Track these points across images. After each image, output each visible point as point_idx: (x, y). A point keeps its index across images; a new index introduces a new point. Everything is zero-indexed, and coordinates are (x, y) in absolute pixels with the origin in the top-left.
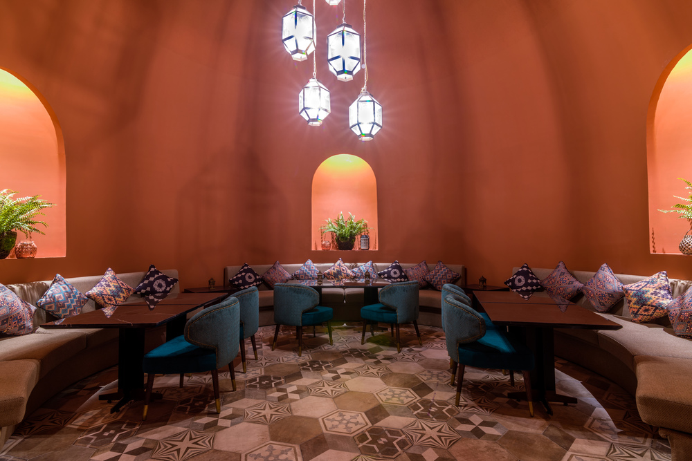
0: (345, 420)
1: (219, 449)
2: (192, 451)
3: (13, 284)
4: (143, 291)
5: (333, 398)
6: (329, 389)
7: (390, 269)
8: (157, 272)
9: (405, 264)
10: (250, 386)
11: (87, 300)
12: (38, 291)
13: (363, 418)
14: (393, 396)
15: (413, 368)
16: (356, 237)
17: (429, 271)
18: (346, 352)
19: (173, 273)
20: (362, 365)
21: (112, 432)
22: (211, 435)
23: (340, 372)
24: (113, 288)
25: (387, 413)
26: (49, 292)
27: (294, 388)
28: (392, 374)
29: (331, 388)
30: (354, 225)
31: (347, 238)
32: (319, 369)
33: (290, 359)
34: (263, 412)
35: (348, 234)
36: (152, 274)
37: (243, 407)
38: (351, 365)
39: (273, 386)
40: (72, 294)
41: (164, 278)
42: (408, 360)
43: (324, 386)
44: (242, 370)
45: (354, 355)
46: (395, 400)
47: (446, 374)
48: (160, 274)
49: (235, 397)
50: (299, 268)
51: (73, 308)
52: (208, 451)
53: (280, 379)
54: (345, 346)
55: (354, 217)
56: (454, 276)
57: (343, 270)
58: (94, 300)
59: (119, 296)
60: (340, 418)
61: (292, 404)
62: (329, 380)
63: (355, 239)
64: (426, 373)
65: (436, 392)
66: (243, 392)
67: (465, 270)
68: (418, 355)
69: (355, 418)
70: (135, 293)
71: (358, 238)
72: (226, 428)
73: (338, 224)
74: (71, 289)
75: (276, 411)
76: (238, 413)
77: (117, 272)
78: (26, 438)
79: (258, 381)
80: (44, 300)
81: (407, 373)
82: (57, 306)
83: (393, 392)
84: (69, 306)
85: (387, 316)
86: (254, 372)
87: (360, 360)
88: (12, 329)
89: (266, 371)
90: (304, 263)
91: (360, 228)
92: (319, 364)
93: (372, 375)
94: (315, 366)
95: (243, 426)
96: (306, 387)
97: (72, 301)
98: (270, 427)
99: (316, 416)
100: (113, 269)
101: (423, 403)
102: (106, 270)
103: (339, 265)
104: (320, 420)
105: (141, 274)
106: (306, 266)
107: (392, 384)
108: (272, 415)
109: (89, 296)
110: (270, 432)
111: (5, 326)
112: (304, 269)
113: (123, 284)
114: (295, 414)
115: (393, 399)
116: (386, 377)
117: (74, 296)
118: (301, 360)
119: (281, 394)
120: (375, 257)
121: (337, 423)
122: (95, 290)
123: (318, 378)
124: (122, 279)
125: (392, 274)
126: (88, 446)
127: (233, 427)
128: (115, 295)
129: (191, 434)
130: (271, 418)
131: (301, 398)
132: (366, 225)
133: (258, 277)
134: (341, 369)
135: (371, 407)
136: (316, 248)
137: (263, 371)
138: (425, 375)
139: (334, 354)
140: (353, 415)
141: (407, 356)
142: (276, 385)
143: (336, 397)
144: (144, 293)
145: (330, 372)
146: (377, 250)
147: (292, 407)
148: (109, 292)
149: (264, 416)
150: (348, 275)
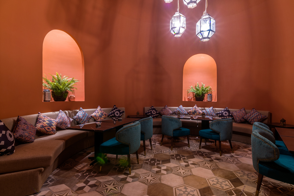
0: (187, 191)
1: (123, 193)
2: (112, 191)
3: (66, 110)
4: (111, 116)
5: (183, 177)
6: (182, 171)
7: (223, 112)
8: (116, 108)
9: (232, 109)
10: (146, 163)
11: (91, 118)
12: (74, 113)
13: (197, 193)
14: (217, 183)
15: (232, 167)
16: (205, 95)
17: (246, 114)
18: (195, 152)
19: (123, 109)
20: (202, 160)
21: (87, 174)
22: (122, 184)
23: (190, 162)
24: (100, 114)
25: (212, 193)
26: (78, 114)
27: (165, 168)
28: (219, 169)
29: (183, 171)
30: (204, 89)
31: (200, 95)
32: (179, 159)
33: (167, 151)
34: (148, 178)
35: (201, 94)
36: (115, 109)
37: (140, 173)
38: (196, 160)
39: (156, 164)
40: (85, 115)
41: (119, 111)
42: (229, 162)
43: (180, 169)
44: (144, 154)
45: (199, 154)
46: (218, 186)
47: (254, 175)
48: (117, 109)
49: (138, 167)
50: (176, 109)
51: (85, 121)
52: (118, 193)
53: (160, 161)
54: (195, 149)
55: (204, 85)
56: (263, 117)
57: (197, 110)
58: (93, 118)
59: (102, 117)
60: (184, 190)
61: (162, 176)
62: (183, 166)
63: (204, 96)
64: (240, 172)
65: (246, 186)
66: (142, 165)
67: (271, 115)
68: (236, 160)
69: (192, 191)
70: (108, 116)
71: (206, 95)
72: (130, 182)
73: (196, 88)
74: (85, 113)
75: (154, 178)
76: (137, 176)
77: (101, 107)
78: (60, 170)
79: (150, 161)
80: (75, 117)
81: (228, 170)
82: (79, 119)
83: (218, 180)
84: (84, 120)
85: (214, 136)
86: (149, 156)
87: (201, 157)
88: (63, 127)
89: (154, 156)
90: (178, 106)
91: (207, 90)
92: (180, 156)
93: (207, 168)
94: (178, 157)
95: (137, 183)
96: (171, 168)
97: (85, 118)
98: (149, 187)
99: (172, 186)
100: (100, 106)
101: (235, 191)
102: (98, 106)
103: (195, 108)
104: (174, 188)
105: (111, 109)
106: (180, 108)
107: (217, 175)
108: (151, 180)
109: (91, 116)
110: (148, 190)
111: (61, 126)
112: (179, 109)
113: (103, 112)
114: (162, 182)
115: (217, 185)
116: (215, 170)
117: (86, 116)
118: (172, 153)
119: (158, 169)
120: (215, 105)
121: (183, 193)
122: (94, 114)
123: (178, 164)
124: (104, 110)
125: (224, 114)
126: (77, 178)
127: (132, 183)
128: (100, 116)
129: (114, 182)
130: (150, 182)
131: (167, 174)
132: (211, 89)
133: (157, 112)
134: (191, 161)
135: (203, 187)
136: (185, 100)
137: (153, 156)
138: (239, 173)
139: (188, 152)
140: (192, 189)
141: (229, 160)
142: (157, 164)
143: (185, 177)
144: (112, 116)
145: (185, 162)
146: (216, 101)
147: (162, 178)
148: (98, 115)
149: (148, 180)
150: (200, 113)
